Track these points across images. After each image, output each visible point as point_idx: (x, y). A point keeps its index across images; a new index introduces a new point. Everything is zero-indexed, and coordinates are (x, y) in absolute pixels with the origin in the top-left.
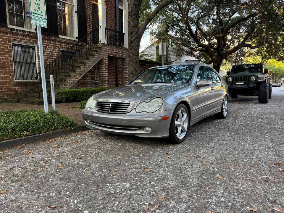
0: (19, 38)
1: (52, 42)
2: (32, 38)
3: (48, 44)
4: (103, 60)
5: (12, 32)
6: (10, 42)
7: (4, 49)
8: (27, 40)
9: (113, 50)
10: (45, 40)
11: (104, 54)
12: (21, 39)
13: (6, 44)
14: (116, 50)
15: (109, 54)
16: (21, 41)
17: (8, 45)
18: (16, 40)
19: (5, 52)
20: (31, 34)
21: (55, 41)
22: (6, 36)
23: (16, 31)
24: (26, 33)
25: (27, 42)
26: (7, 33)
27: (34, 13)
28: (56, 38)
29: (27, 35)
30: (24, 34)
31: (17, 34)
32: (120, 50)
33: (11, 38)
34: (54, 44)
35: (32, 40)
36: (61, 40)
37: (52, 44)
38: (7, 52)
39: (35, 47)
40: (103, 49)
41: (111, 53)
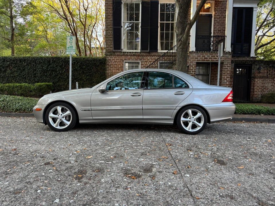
0: (128, 58)
1: (152, 57)
2: (137, 56)
3: (149, 59)
4: (189, 67)
5: (124, 55)
6: (123, 61)
7: (119, 66)
8: (133, 58)
9: (205, 56)
10: (147, 57)
11: (191, 61)
12: (130, 58)
13: (120, 63)
14: (209, 55)
15: (197, 60)
16: (130, 60)
17: (121, 63)
18: (126, 60)
19: (120, 68)
20: (136, 54)
21: (155, 56)
22: (120, 58)
23: (126, 54)
24: (133, 54)
25: (133, 60)
26: (121, 56)
27: (68, 48)
28: (155, 54)
29: (133, 55)
30: (131, 55)
31: (127, 55)
32: (215, 55)
33: (123, 59)
34: (153, 58)
35: (137, 58)
36: (160, 54)
37: (152, 58)
38: (121, 68)
39: (139, 62)
40: (190, 57)
41: (201, 59)
